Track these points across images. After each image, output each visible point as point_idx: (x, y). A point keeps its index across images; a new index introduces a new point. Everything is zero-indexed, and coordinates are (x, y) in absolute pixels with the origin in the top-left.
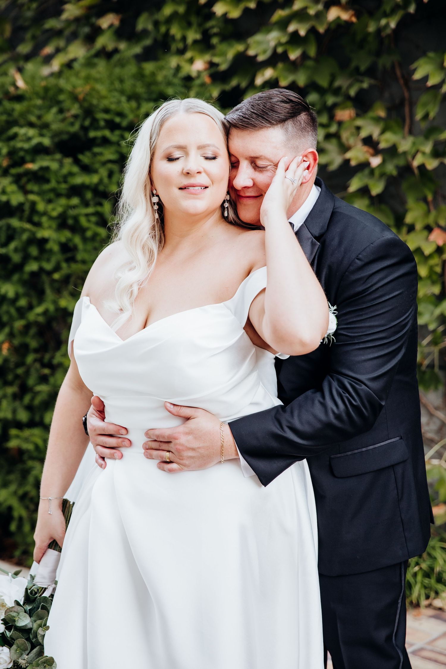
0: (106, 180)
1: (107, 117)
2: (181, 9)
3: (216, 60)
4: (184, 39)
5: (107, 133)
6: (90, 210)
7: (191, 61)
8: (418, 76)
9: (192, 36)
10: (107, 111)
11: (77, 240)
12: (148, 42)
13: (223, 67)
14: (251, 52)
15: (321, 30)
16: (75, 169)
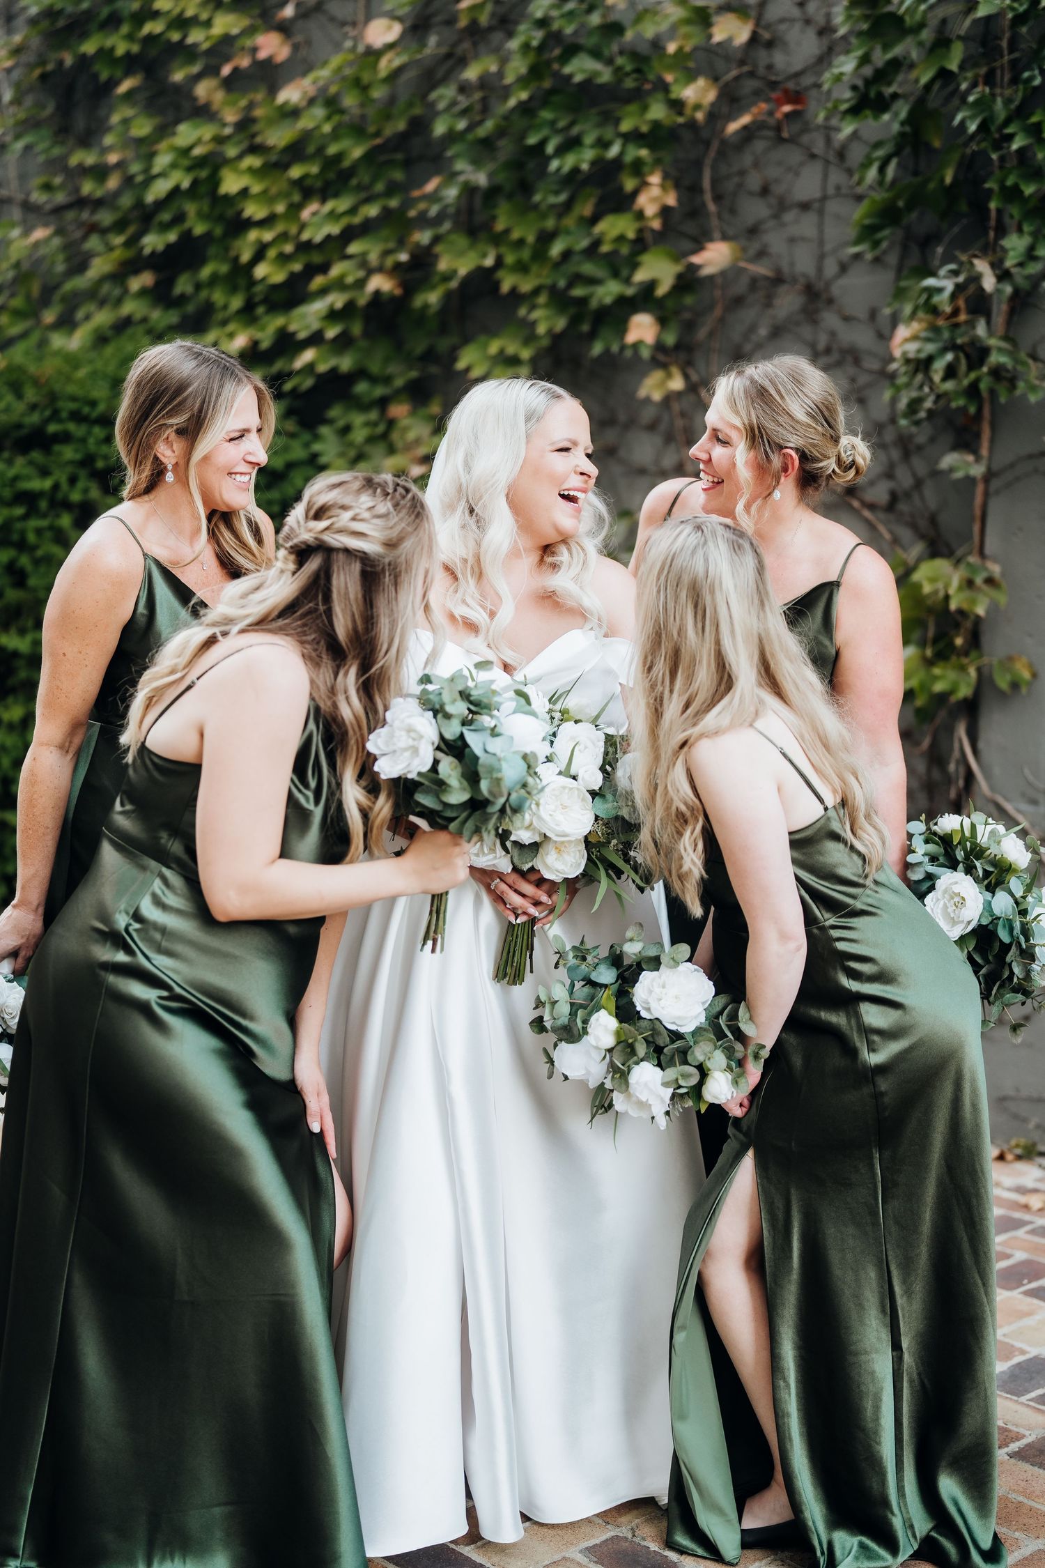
0: (64, 485)
1: (72, 406)
2: (224, 268)
3: (259, 335)
4: (225, 307)
5: (71, 427)
6: (43, 523)
7: (231, 336)
8: (461, 365)
9: (237, 303)
10: (74, 399)
11: (24, 561)
12: (190, 308)
13: (265, 345)
14: (292, 328)
15: (362, 301)
16: (28, 471)
